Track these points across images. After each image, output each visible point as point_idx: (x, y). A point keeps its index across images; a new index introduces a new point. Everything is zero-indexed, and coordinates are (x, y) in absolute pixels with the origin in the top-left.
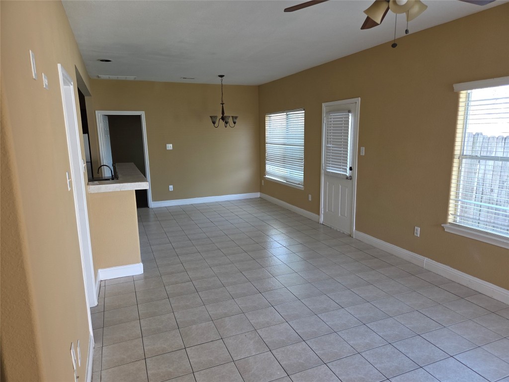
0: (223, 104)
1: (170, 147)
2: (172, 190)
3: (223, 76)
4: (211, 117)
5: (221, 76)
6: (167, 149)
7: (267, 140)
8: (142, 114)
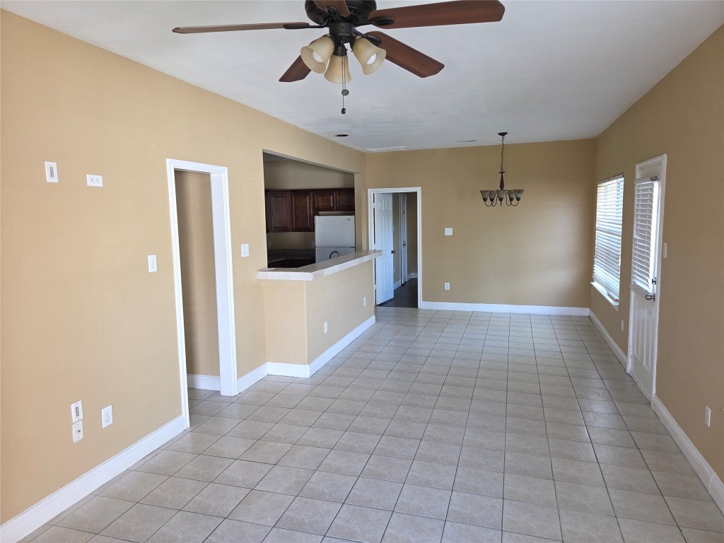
0: (502, 173)
1: (449, 232)
2: (449, 289)
3: (506, 133)
4: (481, 192)
5: (503, 134)
6: (446, 234)
7: (598, 225)
8: (418, 190)
